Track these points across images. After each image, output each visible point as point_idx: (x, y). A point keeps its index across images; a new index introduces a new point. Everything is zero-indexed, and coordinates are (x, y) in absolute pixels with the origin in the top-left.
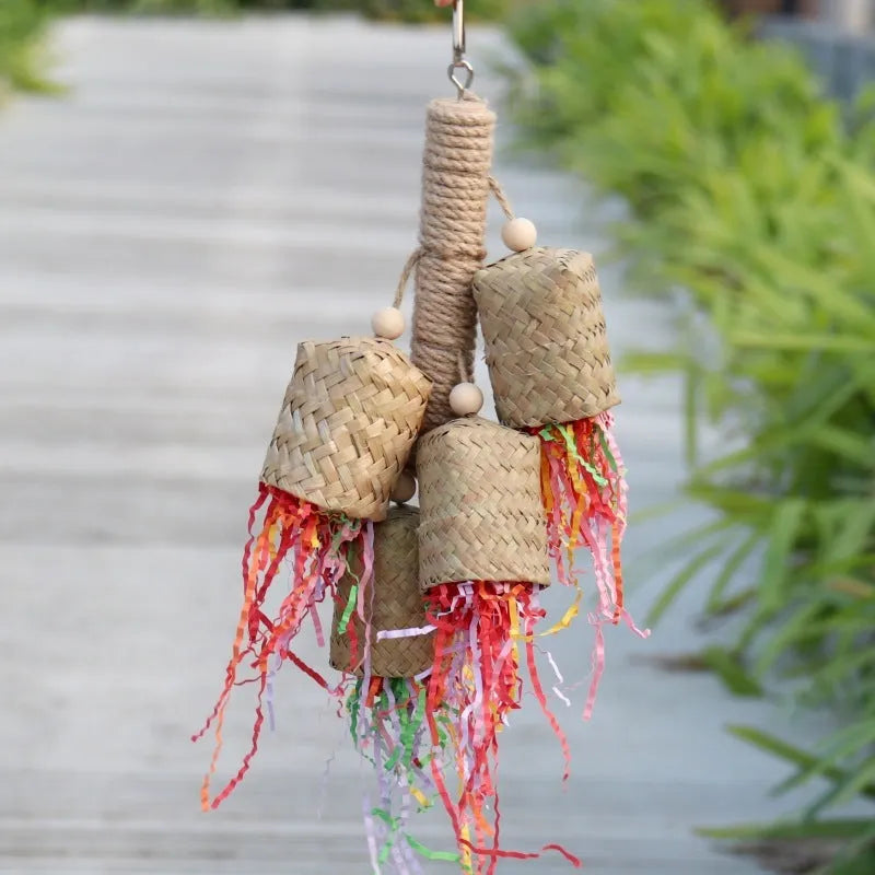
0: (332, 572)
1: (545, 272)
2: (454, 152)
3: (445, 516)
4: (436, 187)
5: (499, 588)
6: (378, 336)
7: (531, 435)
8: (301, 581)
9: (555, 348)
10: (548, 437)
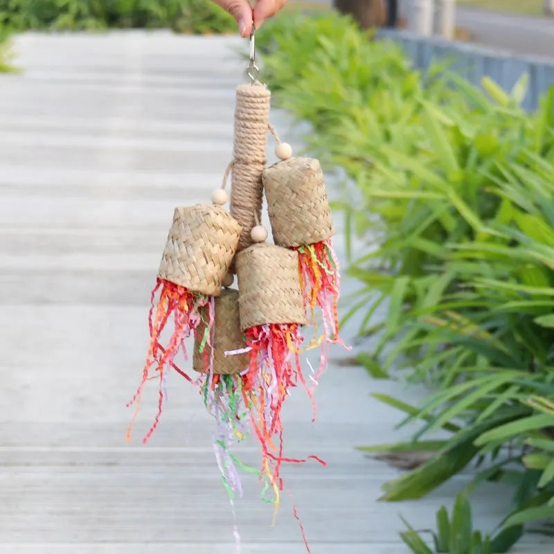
0: (193, 322)
1: (299, 169)
2: (251, 111)
3: (254, 292)
4: (242, 128)
5: (282, 327)
6: (214, 203)
7: (293, 250)
8: (179, 327)
9: (306, 208)
10: (302, 251)
